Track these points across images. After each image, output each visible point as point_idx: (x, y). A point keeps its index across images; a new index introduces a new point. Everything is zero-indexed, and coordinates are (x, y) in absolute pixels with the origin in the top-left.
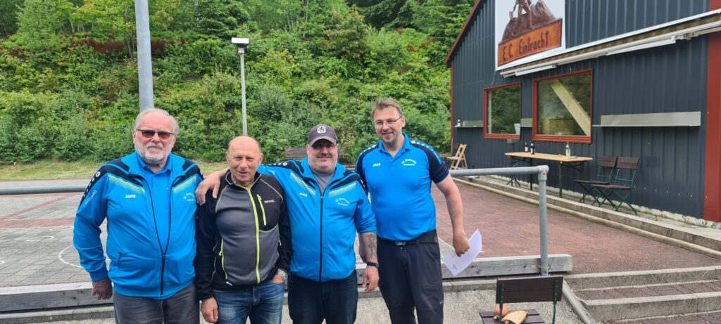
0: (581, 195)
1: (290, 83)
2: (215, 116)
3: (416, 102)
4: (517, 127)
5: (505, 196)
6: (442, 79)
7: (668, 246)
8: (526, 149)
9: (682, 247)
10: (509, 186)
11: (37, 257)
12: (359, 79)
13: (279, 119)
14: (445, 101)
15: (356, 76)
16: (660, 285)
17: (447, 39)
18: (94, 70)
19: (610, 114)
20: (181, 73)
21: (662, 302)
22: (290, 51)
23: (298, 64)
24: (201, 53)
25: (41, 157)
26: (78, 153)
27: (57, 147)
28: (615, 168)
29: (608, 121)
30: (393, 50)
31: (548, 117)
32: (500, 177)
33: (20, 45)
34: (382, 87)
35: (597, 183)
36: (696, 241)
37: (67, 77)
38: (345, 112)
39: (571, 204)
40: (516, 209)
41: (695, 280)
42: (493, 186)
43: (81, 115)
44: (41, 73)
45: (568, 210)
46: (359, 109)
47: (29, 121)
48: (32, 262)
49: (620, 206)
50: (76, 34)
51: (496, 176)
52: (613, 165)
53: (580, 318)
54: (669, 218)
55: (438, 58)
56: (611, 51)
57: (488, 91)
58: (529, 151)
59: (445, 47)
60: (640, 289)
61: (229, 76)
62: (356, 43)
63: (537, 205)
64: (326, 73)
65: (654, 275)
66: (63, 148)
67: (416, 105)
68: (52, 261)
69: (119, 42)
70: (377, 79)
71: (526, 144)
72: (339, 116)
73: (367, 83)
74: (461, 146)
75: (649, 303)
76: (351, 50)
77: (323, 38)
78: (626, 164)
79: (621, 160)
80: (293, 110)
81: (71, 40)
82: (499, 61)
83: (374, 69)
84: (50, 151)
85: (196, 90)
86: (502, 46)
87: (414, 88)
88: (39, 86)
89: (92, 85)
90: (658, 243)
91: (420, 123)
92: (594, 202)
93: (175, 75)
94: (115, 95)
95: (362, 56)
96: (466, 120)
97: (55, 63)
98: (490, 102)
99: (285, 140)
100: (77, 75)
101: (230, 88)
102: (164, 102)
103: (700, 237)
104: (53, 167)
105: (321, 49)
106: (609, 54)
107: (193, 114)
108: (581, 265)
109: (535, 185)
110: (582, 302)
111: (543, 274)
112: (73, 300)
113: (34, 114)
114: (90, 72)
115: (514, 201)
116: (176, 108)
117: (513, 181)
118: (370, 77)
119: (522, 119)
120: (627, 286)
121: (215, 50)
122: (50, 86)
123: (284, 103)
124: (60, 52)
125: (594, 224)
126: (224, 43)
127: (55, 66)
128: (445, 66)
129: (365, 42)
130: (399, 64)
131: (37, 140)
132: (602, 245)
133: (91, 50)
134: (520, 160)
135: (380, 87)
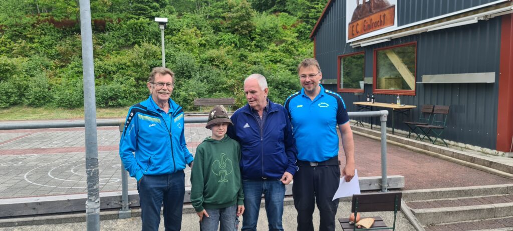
0: (408, 133)
1: (198, 51)
2: (143, 75)
3: (288, 66)
4: (362, 84)
6: (307, 50)
7: (472, 169)
8: (368, 99)
9: (482, 170)
10: (356, 126)
11: (8, 177)
12: (247, 49)
13: (189, 77)
15: (245, 47)
16: (467, 198)
17: (311, 20)
18: (53, 41)
19: (429, 74)
20: (118, 43)
21: (470, 210)
22: (198, 28)
23: (204, 38)
24: (132, 30)
25: (15, 104)
26: (42, 102)
27: (26, 97)
28: (432, 113)
29: (428, 79)
30: (272, 28)
31: (384, 77)
34: (264, 54)
35: (419, 124)
36: (492, 166)
37: (34, 46)
38: (238, 72)
39: (401, 139)
40: (361, 143)
41: (493, 194)
43: (44, 74)
44: (15, 42)
45: (399, 144)
46: (247, 71)
47: (6, 78)
48: (4, 181)
49: (436, 141)
50: (41, 14)
52: (431, 111)
53: (410, 222)
54: (471, 150)
55: (304, 34)
56: (430, 28)
57: (340, 58)
58: (370, 101)
59: (309, 26)
60: (453, 201)
61: (154, 46)
62: (245, 22)
63: (379, 141)
64: (224, 44)
65: (463, 190)
66: (30, 97)
67: (289, 68)
68: (19, 180)
69: (72, 20)
70: (261, 49)
71: (368, 96)
72: (233, 76)
73: (253, 52)
75: (460, 211)
76: (242, 27)
77: (221, 19)
78: (441, 110)
79: (437, 107)
80: (199, 71)
81: (37, 18)
82: (349, 36)
83: (258, 42)
84: (21, 100)
85: (128, 56)
86: (352, 25)
87: (287, 55)
88: (13, 52)
89: (53, 51)
90: (464, 167)
91: (291, 81)
92: (418, 138)
93: (113, 45)
94: (69, 59)
95: (250, 32)
96: (325, 79)
97: (25, 35)
98: (342, 66)
99: (194, 93)
100: (41, 44)
101: (154, 55)
102: (106, 64)
103: (495, 163)
104: (23, 112)
105: (220, 27)
106: (429, 30)
107: (126, 73)
108: (410, 184)
109: (374, 126)
110: (411, 210)
111: (383, 190)
112: (33, 210)
113: (10, 72)
114: (51, 42)
115: (359, 137)
116: (114, 69)
117: (359, 122)
118: (256, 48)
119: (365, 78)
120: (444, 199)
121: (144, 27)
122: (21, 52)
123: (193, 66)
124: (29, 27)
125: (418, 154)
126: (150, 22)
127: (25, 38)
128: (310, 40)
129: (252, 22)
130: (276, 38)
131: (12, 91)
132: (424, 168)
133: (52, 26)
134: (364, 107)
135: (261, 55)
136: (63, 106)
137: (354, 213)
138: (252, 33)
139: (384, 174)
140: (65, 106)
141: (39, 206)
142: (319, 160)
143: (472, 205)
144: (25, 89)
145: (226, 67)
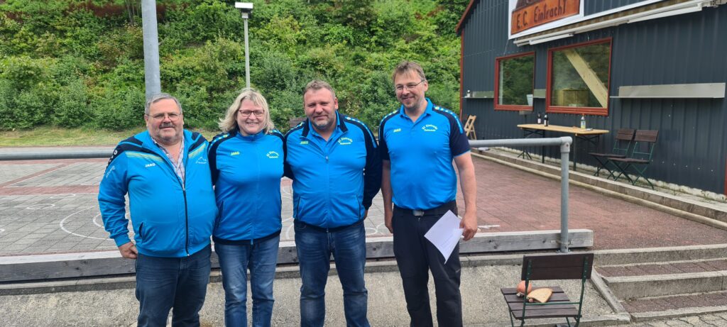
0: (596, 169)
1: (295, 51)
2: (218, 83)
4: (530, 98)
5: (516, 168)
6: (451, 49)
7: (689, 221)
8: (539, 121)
9: (704, 223)
10: (521, 159)
11: (38, 225)
12: (365, 47)
13: (283, 87)
14: (454, 71)
15: (362, 44)
17: (456, 7)
18: (93, 34)
19: (630, 85)
20: (183, 39)
21: (686, 280)
22: (294, 17)
23: (303, 31)
24: (203, 19)
25: (40, 123)
26: (78, 120)
27: (56, 113)
28: (633, 141)
29: (627, 92)
30: (401, 17)
31: (562, 88)
32: (510, 150)
33: (17, 8)
34: (389, 56)
35: (613, 157)
36: (718, 217)
37: (66, 41)
38: (351, 81)
39: (586, 178)
40: (529, 182)
42: (504, 158)
43: (80, 81)
44: (39, 37)
45: (583, 184)
46: (365, 78)
47: (28, 86)
48: (32, 230)
49: (636, 180)
51: (506, 149)
52: (630, 138)
53: (602, 296)
54: (687, 193)
55: (447, 26)
56: (633, 18)
57: (499, 60)
58: (542, 123)
59: (453, 15)
61: (232, 42)
62: (363, 9)
63: (549, 178)
64: (332, 40)
65: (677, 251)
66: (62, 114)
68: (53, 230)
69: (118, 6)
70: (384, 47)
71: (539, 115)
72: (345, 86)
73: (373, 52)
74: (471, 117)
75: (672, 281)
76: (358, 16)
77: (328, 4)
78: (645, 137)
79: (639, 132)
80: (297, 78)
81: (70, 3)
82: (512, 29)
83: (381, 37)
84: (49, 118)
85: (196, 57)
86: (516, 14)
87: (422, 57)
88: (37, 50)
89: (92, 50)
90: (678, 218)
92: (610, 176)
93: (176, 41)
94: (115, 61)
95: (369, 23)
96: (477, 90)
97: (53, 27)
98: (502, 73)
99: (289, 109)
100: (76, 39)
101: (233, 55)
102: (166, 69)
103: (723, 213)
104: (52, 134)
105: (326, 15)
106: (630, 22)
107: (195, 82)
108: (601, 241)
109: (547, 158)
110: (603, 278)
111: (562, 250)
112: (77, 271)
113: (33, 79)
114: (89, 37)
115: (526, 174)
116: (178, 74)
118: (377, 46)
119: (535, 90)
120: (649, 263)
121: (218, 15)
122: (48, 50)
123: (288, 71)
124: (59, 16)
125: (611, 198)
126: (227, 8)
127: (53, 30)
128: (455, 35)
129: (372, 9)
130: (407, 32)
131: (36, 106)
132: (621, 219)
133: (91, 14)
134: (532, 132)
135: (385, 56)
136: (107, 127)
137: (524, 282)
138: (372, 24)
139: (564, 227)
140: (110, 127)
141: (84, 265)
142: (426, 208)
143: (690, 272)
144: (55, 103)
145: (334, 74)
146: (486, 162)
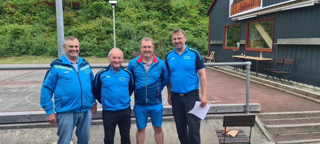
0: (267, 76)
1: (136, 22)
2: (102, 36)
3: (193, 32)
4: (238, 44)
5: (231, 75)
6: (205, 22)
7: (306, 100)
8: (242, 54)
9: (313, 101)
10: (233, 71)
12: (167, 21)
13: (130, 38)
14: (206, 31)
15: (165, 19)
16: (301, 118)
18: (48, 15)
19: (282, 38)
20: (87, 17)
21: (302, 127)
22: (136, 7)
23: (140, 13)
24: (96, 8)
25: (24, 53)
26: (41, 52)
27: (31, 49)
28: (283, 64)
29: (281, 42)
30: (183, 8)
31: (253, 40)
32: (229, 67)
33: (15, 3)
34: (178, 25)
35: (274, 71)
36: (319, 98)
37: (36, 17)
38: (160, 36)
39: (261, 80)
40: (236, 82)
41: (318, 117)
42: (226, 71)
43: (41, 35)
44: (25, 15)
45: (260, 83)
46: (167, 35)
47: (19, 37)
48: (13, 101)
49: (284, 81)
51: (228, 66)
52: (282, 62)
53: (263, 133)
54: (307, 87)
55: (204, 12)
56: (284, 8)
57: (225, 27)
58: (243, 55)
59: (206, 7)
60: (292, 120)
61: (108, 18)
62: (166, 4)
63: (245, 80)
64: (152, 18)
65: (299, 114)
66: (34, 49)
67: (193, 33)
68: (23, 101)
70: (175, 21)
71: (242, 52)
72: (158, 38)
73: (171, 23)
74: (212, 52)
75: (296, 127)
76: (164, 7)
77: (151, 2)
78: (288, 62)
79: (286, 60)
80: (136, 34)
82: (231, 14)
83: (174, 16)
84: (28, 51)
85: (93, 25)
86: (233, 6)
87: (192, 25)
88: (24, 21)
89: (47, 21)
90: (301, 99)
91: (194, 42)
92: (273, 79)
93: (84, 18)
95: (169, 10)
96: (215, 40)
97: (31, 11)
98: (226, 33)
99: (133, 48)
100: (40, 17)
101: (109, 24)
102: (79, 30)
105: (150, 6)
106: (283, 10)
107: (92, 36)
108: (265, 109)
109: (245, 71)
110: (264, 126)
111: (247, 112)
112: (29, 119)
114: (46, 16)
116: (84, 32)
117: (236, 69)
118: (172, 20)
119: (241, 40)
120: (286, 119)
121: (102, 6)
122: (28, 21)
123: (132, 31)
124: (33, 6)
125: (272, 89)
126: (106, 3)
127: (31, 12)
128: (207, 15)
129: (170, 4)
130: (185, 14)
131: (23, 46)
133: (47, 5)
134: (239, 59)
135: (176, 25)
136: (53, 55)
137: (224, 127)
139: (247, 102)
140: (54, 55)
141: (32, 117)
142: (185, 92)
144: (31, 44)
145: (153, 32)
146: (219, 72)
